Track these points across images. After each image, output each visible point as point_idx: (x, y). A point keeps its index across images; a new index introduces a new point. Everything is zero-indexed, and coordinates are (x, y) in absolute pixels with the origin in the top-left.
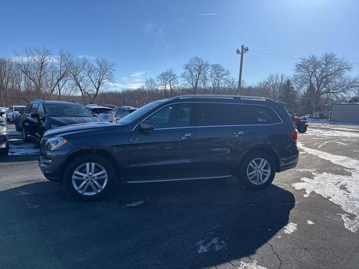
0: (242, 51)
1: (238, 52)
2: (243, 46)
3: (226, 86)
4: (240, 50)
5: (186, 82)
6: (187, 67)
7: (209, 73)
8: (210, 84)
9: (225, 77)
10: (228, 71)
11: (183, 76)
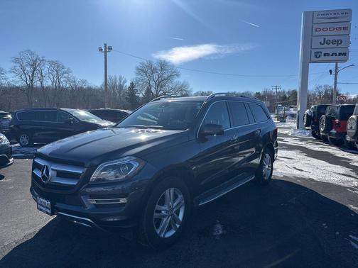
0: (105, 49)
1: (101, 50)
2: (105, 45)
3: (68, 86)
4: (103, 49)
5: (17, 78)
6: (17, 61)
7: (46, 70)
8: (48, 83)
9: (65, 75)
10: (69, 69)
11: (13, 71)
